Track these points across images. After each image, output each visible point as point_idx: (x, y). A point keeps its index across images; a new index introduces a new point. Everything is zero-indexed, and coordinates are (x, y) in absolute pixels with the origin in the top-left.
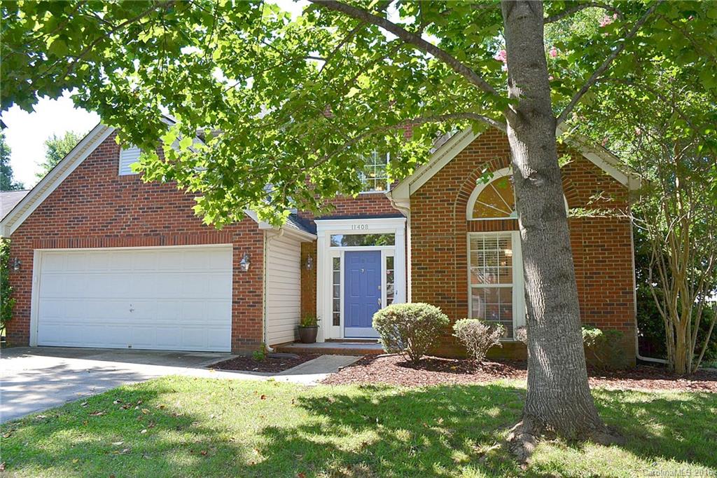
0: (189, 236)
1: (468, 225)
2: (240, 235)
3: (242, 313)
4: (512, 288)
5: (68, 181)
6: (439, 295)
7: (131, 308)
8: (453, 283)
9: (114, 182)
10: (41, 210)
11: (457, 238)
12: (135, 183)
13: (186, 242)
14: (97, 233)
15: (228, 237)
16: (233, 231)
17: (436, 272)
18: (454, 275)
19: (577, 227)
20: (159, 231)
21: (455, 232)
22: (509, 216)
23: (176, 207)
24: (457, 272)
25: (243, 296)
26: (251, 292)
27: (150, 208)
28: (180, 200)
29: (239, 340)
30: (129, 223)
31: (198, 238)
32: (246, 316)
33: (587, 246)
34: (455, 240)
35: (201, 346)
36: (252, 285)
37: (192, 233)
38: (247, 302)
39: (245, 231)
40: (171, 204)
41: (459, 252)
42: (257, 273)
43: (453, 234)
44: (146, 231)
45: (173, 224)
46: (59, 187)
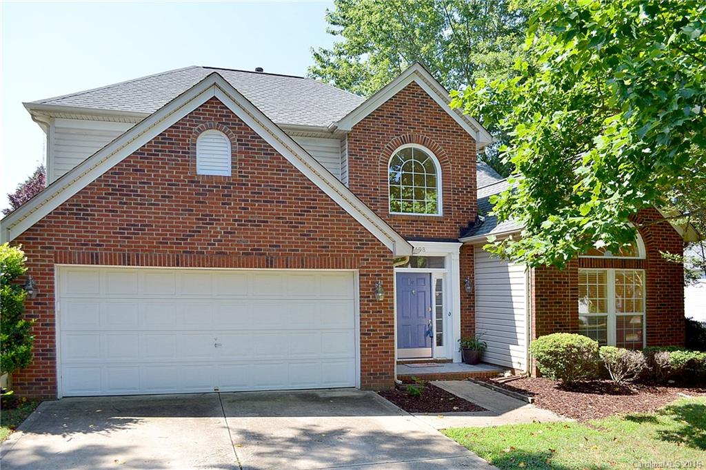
0: (306, 258)
1: (580, 261)
2: (368, 260)
3: (373, 345)
4: (607, 316)
5: (116, 173)
6: (558, 323)
7: (216, 342)
8: (568, 313)
9: (192, 182)
10: (67, 209)
11: (571, 273)
12: (226, 188)
13: (303, 265)
14: (170, 247)
15: (355, 262)
16: (360, 256)
17: (555, 303)
18: (568, 306)
19: (653, 267)
20: (265, 250)
21: (569, 268)
22: (603, 255)
23: (287, 223)
24: (571, 303)
25: (374, 327)
26: (382, 323)
27: (251, 221)
28: (291, 214)
29: (371, 374)
30: (219, 238)
31: (317, 261)
32: (378, 349)
33: (659, 283)
34: (569, 274)
35: (314, 383)
36: (384, 315)
37: (310, 255)
38: (379, 334)
39: (374, 256)
40: (279, 218)
41: (573, 286)
42: (389, 302)
43: (567, 269)
44: (245, 249)
45: (282, 242)
46: (99, 179)
